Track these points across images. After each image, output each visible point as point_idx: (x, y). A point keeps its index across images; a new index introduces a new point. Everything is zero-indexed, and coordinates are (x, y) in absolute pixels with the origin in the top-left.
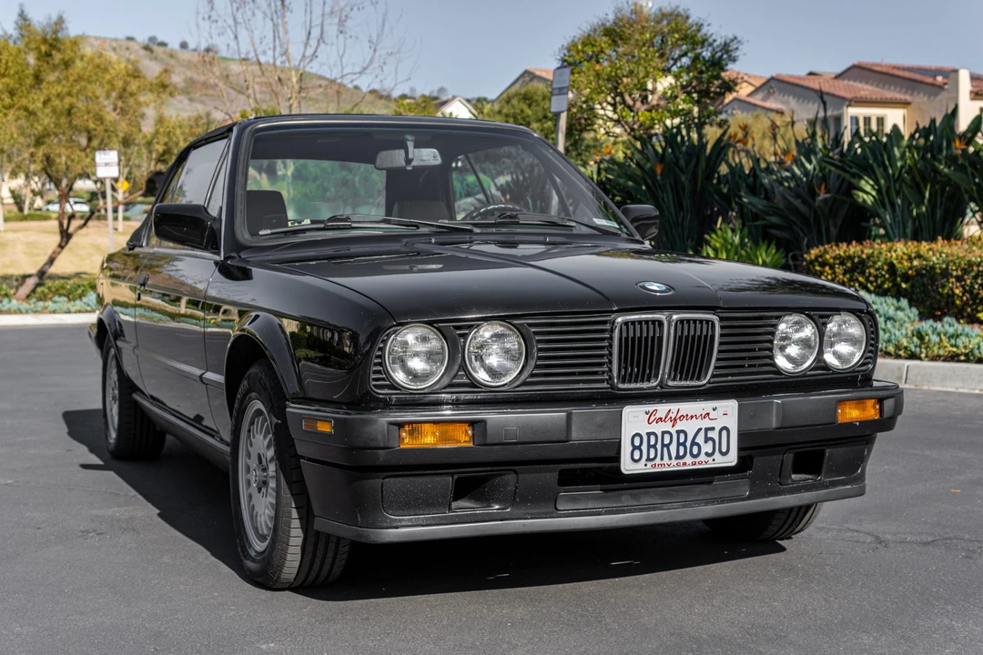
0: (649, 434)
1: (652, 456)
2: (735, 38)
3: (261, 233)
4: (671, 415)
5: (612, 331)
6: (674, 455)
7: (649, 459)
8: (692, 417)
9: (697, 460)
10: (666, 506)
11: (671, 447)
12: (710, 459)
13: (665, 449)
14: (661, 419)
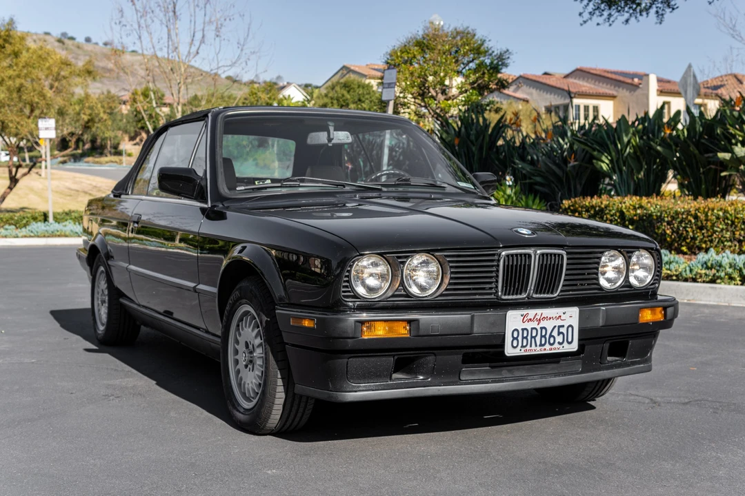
0: (523, 330)
1: (525, 344)
2: (508, 50)
3: (237, 189)
4: (537, 317)
5: (499, 261)
6: (538, 343)
7: (522, 346)
8: (550, 318)
9: (553, 347)
10: (529, 378)
11: (536, 338)
12: (561, 346)
13: (533, 339)
14: (531, 319)
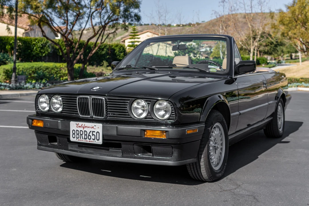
0: (77, 130)
4: (82, 126)
6: (84, 138)
7: (77, 138)
8: (88, 127)
9: (90, 140)
11: (83, 135)
12: (94, 141)
13: (81, 136)
14: (80, 126)
